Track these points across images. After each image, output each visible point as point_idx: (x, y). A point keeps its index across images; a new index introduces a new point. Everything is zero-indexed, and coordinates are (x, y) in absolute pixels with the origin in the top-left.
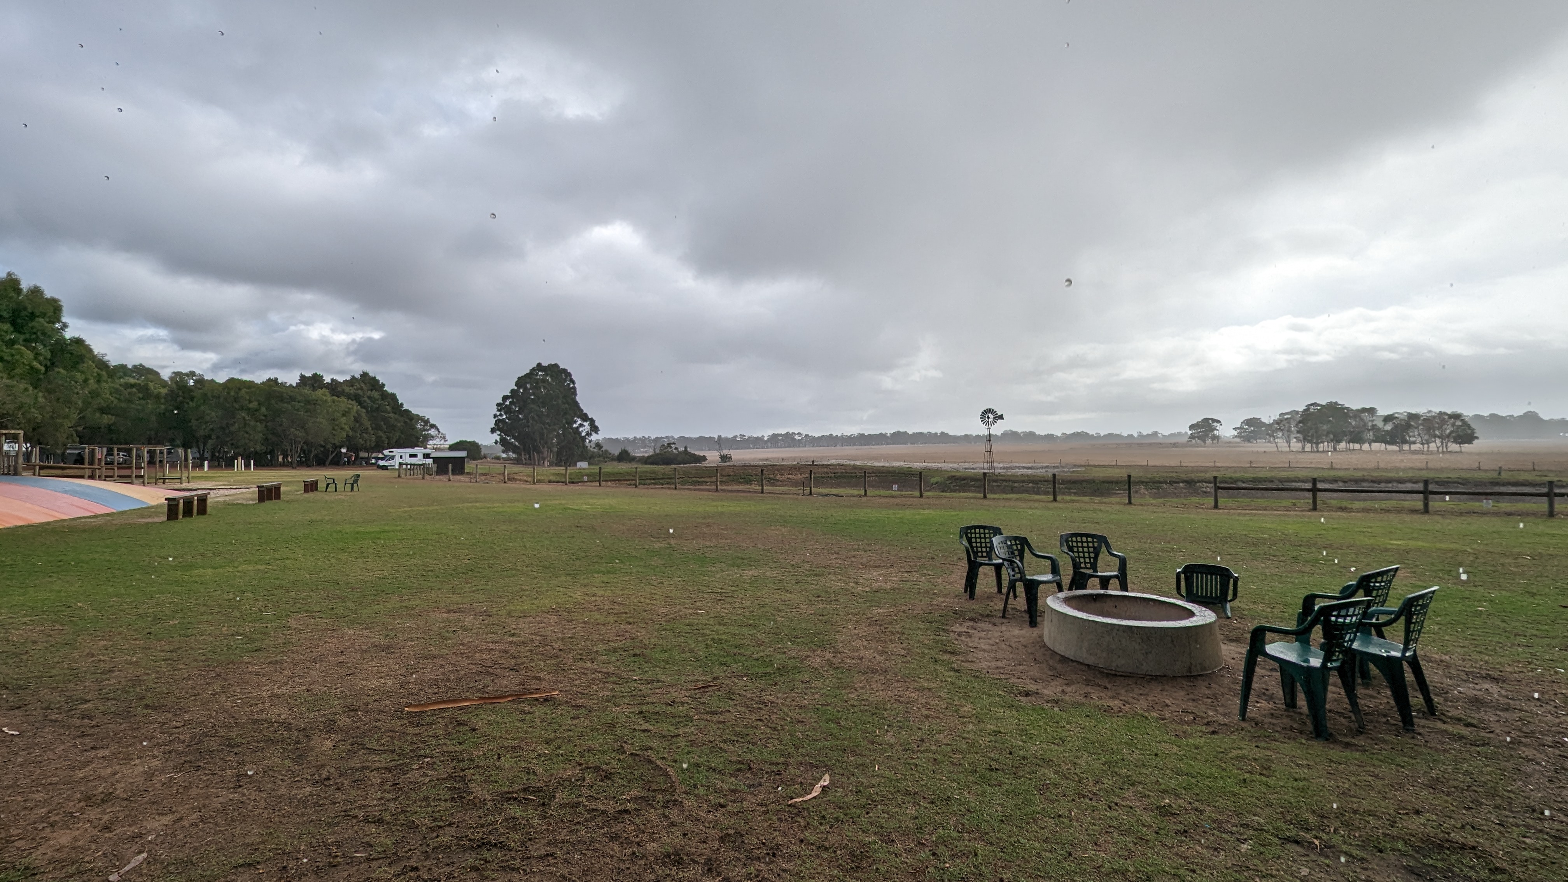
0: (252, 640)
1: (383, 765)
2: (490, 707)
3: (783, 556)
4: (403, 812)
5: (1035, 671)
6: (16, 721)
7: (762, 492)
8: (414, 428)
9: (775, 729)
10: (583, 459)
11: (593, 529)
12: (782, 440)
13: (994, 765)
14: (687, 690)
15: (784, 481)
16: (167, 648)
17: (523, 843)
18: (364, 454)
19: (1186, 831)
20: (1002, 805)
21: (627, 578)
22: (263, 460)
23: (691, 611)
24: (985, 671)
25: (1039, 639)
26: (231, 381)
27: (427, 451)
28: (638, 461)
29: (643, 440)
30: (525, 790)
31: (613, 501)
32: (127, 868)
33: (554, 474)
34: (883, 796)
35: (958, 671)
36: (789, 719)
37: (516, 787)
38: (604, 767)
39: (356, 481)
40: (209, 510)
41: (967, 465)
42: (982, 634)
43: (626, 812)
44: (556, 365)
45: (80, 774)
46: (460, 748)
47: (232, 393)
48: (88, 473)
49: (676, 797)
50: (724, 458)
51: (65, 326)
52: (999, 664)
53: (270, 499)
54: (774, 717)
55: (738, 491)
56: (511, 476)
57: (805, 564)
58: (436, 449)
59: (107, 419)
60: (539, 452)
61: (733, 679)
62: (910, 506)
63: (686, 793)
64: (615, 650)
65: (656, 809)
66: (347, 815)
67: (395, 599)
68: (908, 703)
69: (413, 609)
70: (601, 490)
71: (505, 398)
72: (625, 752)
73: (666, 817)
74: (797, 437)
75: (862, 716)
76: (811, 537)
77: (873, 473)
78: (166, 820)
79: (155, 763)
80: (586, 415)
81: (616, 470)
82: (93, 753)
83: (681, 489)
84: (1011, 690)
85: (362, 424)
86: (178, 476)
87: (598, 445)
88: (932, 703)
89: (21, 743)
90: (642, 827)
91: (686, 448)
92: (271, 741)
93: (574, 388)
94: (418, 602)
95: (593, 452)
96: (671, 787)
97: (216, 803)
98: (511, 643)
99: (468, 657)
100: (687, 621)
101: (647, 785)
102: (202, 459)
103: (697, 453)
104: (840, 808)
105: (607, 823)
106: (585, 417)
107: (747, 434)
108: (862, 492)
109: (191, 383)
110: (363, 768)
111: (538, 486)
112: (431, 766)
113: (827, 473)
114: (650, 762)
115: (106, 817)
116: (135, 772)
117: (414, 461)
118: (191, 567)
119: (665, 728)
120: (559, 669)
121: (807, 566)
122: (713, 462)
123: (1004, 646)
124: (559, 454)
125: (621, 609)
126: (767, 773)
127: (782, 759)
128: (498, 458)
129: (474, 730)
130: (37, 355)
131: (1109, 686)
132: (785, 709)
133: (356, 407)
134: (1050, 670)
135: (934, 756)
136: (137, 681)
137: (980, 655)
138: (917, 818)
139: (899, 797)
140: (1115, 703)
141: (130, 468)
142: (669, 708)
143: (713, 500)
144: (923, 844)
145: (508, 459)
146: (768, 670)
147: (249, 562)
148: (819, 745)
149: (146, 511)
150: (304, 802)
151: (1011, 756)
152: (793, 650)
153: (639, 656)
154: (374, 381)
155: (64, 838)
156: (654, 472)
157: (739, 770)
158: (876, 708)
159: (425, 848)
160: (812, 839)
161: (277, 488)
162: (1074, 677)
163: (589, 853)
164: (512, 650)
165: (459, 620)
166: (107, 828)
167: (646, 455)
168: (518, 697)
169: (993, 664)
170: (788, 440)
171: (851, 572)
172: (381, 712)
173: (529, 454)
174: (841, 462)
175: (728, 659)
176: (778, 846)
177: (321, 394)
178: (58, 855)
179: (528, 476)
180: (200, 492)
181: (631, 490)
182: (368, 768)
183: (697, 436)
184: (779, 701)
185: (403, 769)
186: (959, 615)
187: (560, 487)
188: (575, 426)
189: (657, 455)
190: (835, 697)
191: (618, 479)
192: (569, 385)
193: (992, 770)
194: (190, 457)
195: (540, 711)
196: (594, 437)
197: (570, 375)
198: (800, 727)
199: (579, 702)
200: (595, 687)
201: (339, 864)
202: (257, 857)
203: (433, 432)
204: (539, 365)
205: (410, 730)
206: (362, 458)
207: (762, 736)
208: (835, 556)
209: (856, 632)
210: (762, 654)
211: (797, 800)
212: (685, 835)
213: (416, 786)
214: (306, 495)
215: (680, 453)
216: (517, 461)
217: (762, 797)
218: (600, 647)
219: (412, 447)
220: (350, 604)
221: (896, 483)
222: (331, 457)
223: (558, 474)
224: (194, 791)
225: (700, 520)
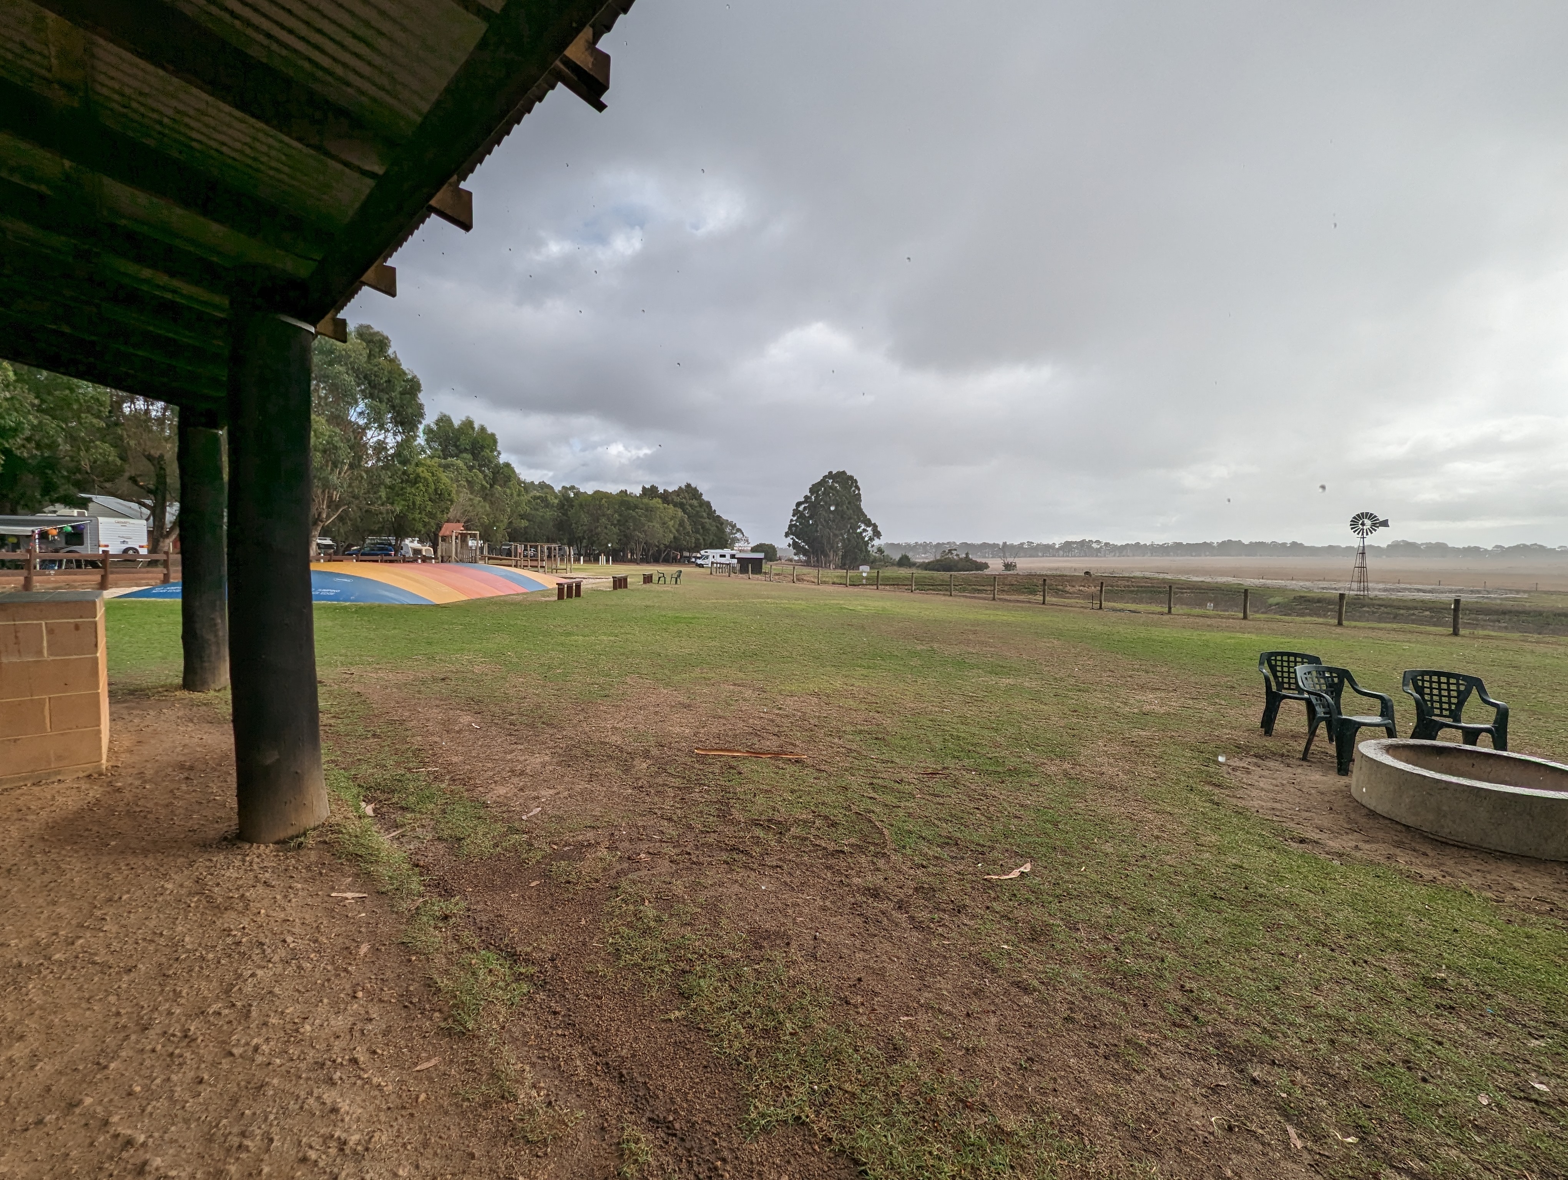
0: (604, 689)
1: (677, 785)
2: (755, 759)
3: (1047, 668)
4: (685, 817)
5: (1325, 820)
6: (478, 720)
7: (1044, 603)
8: (723, 532)
9: (989, 818)
10: (865, 562)
11: (863, 628)
12: (1077, 548)
13: (1219, 893)
14: (916, 774)
15: (1074, 593)
16: (555, 687)
17: (762, 855)
18: (686, 554)
19: (1453, 1008)
20: (1214, 929)
21: (884, 674)
22: (617, 556)
23: (937, 709)
24: (1254, 810)
25: (1346, 789)
26: (597, 492)
27: (733, 552)
28: (918, 567)
29: (925, 547)
30: (769, 821)
31: (888, 605)
32: (531, 814)
33: (837, 577)
34: (1081, 892)
35: (1217, 804)
36: (1006, 813)
37: (763, 817)
38: (832, 817)
39: (679, 576)
40: (582, 594)
41: (1325, 584)
42: (1266, 773)
43: (843, 852)
44: (844, 473)
45: (509, 757)
46: (728, 784)
47: (598, 502)
48: (514, 563)
49: (886, 851)
50: (1008, 566)
51: (499, 453)
52: (1277, 806)
53: (620, 587)
54: (992, 809)
55: (1018, 601)
56: (801, 577)
57: (1070, 679)
58: (740, 551)
59: (524, 523)
60: (826, 555)
61: (962, 771)
62: (1228, 628)
63: (895, 850)
64: (861, 732)
65: (867, 856)
66: (651, 811)
67: (698, 670)
68: (1140, 822)
69: (709, 680)
70: (877, 593)
71: (799, 504)
72: (851, 810)
73: (874, 863)
74: (1095, 546)
75: (1084, 824)
76: (1086, 652)
77: (1189, 588)
78: (552, 792)
79: (547, 758)
80: (869, 520)
81: (895, 575)
82: (515, 746)
83: (956, 596)
84: (1279, 833)
85: (685, 528)
86: (564, 567)
87: (880, 550)
88: (1169, 826)
89: (481, 733)
90: (852, 865)
91: (967, 554)
92: (611, 757)
93: (859, 495)
94: (713, 675)
95: (875, 557)
96: (883, 843)
97: (578, 788)
98: (777, 714)
99: (744, 721)
100: (931, 717)
101: (864, 838)
102: (580, 555)
103: (979, 560)
104: (1033, 892)
105: (825, 856)
106: (868, 523)
107: (1036, 541)
108: (1166, 610)
109: (572, 495)
110: (664, 785)
111: (822, 587)
112: (707, 792)
113: (1128, 586)
114: (871, 821)
115: (521, 784)
116: (536, 761)
117: (723, 560)
118: (569, 634)
119: (890, 799)
120: (812, 739)
121: (1072, 681)
122: (996, 570)
123: (1292, 789)
124: (844, 557)
125: (873, 699)
126: (972, 850)
127: (989, 843)
128: (791, 560)
129: (741, 773)
130: (485, 476)
131: (1429, 852)
132: (1005, 804)
133: (680, 513)
134: (1348, 823)
135: (1152, 873)
136: (539, 706)
137: (1255, 793)
138: (1110, 917)
139: (1098, 897)
140: (1429, 873)
141: (537, 560)
142: (897, 785)
143: (987, 609)
144: (1108, 939)
145: (799, 561)
146: (999, 769)
147: (605, 634)
148: (1029, 839)
149: (545, 592)
150: (626, 799)
151: (1245, 891)
152: (1030, 755)
153: (880, 739)
154: (695, 490)
155: (502, 791)
156: (932, 578)
157: (948, 844)
158: (1102, 820)
159: (696, 843)
160: (998, 909)
161: (625, 579)
162: (1381, 834)
163: (808, 873)
164: (778, 720)
165: (741, 692)
166: (521, 790)
167: (927, 561)
168: (776, 755)
169: (1270, 804)
170: (1084, 547)
171: (1123, 692)
172: (679, 750)
173: (817, 556)
174: (1147, 574)
175: (962, 754)
176: (965, 906)
177: (657, 502)
178: (498, 800)
179: (814, 577)
180: (578, 580)
181: (907, 595)
182: (667, 785)
183: (980, 542)
184: (1001, 797)
185: (689, 790)
186: (1239, 750)
187: (841, 588)
188: (858, 531)
189: (938, 561)
190: (1061, 803)
191: (896, 583)
192: (854, 491)
193: (1216, 898)
194: (572, 553)
195: (791, 769)
196: (876, 542)
197: (856, 481)
198: (1016, 821)
199: (823, 767)
200: (838, 759)
201: (643, 839)
202: (598, 824)
203: (738, 535)
204: (830, 473)
205: (696, 766)
206: (686, 557)
207: (975, 822)
208: (1109, 673)
209: (1106, 749)
210: (997, 755)
211: (994, 877)
212: (886, 879)
213: (696, 803)
214: (644, 586)
215: (961, 559)
216: (807, 564)
217: (962, 867)
218: (849, 728)
219: (722, 548)
220: (666, 671)
221: (1211, 601)
222: (663, 555)
223: (841, 577)
224: (566, 779)
225: (969, 627)
